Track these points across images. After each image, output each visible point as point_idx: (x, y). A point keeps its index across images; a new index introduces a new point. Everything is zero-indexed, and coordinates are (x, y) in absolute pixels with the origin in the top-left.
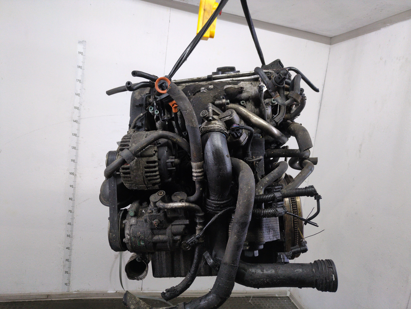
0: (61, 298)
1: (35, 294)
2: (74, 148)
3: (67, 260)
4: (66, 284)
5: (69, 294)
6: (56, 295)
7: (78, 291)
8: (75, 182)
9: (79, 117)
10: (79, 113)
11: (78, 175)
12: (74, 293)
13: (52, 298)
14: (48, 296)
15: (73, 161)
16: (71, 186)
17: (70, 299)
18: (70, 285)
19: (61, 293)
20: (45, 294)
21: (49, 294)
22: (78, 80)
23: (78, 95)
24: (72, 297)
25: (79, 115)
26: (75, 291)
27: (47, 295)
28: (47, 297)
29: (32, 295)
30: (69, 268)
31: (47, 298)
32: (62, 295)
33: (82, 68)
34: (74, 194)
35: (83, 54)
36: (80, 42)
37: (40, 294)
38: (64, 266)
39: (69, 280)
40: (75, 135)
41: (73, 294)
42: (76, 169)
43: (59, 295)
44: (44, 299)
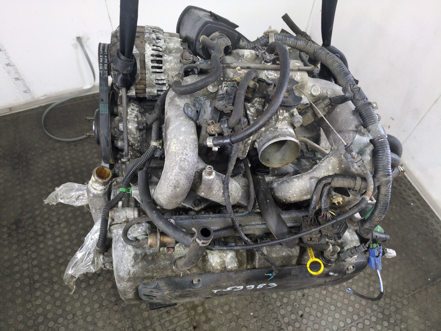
0: (27, 107)
3: (8, 65)
4: (25, 92)
5: (37, 101)
6: (20, 106)
7: (45, 95)
12: (42, 98)
13: (17, 110)
14: (10, 109)
17: (40, 105)
18: (32, 91)
19: (24, 103)
20: (5, 107)
21: (10, 106)
24: (42, 103)
27: (8, 108)
30: (17, 72)
31: (10, 111)
32: (27, 104)
38: (9, 73)
39: (25, 86)
41: (40, 100)
43: (24, 105)
44: (7, 113)
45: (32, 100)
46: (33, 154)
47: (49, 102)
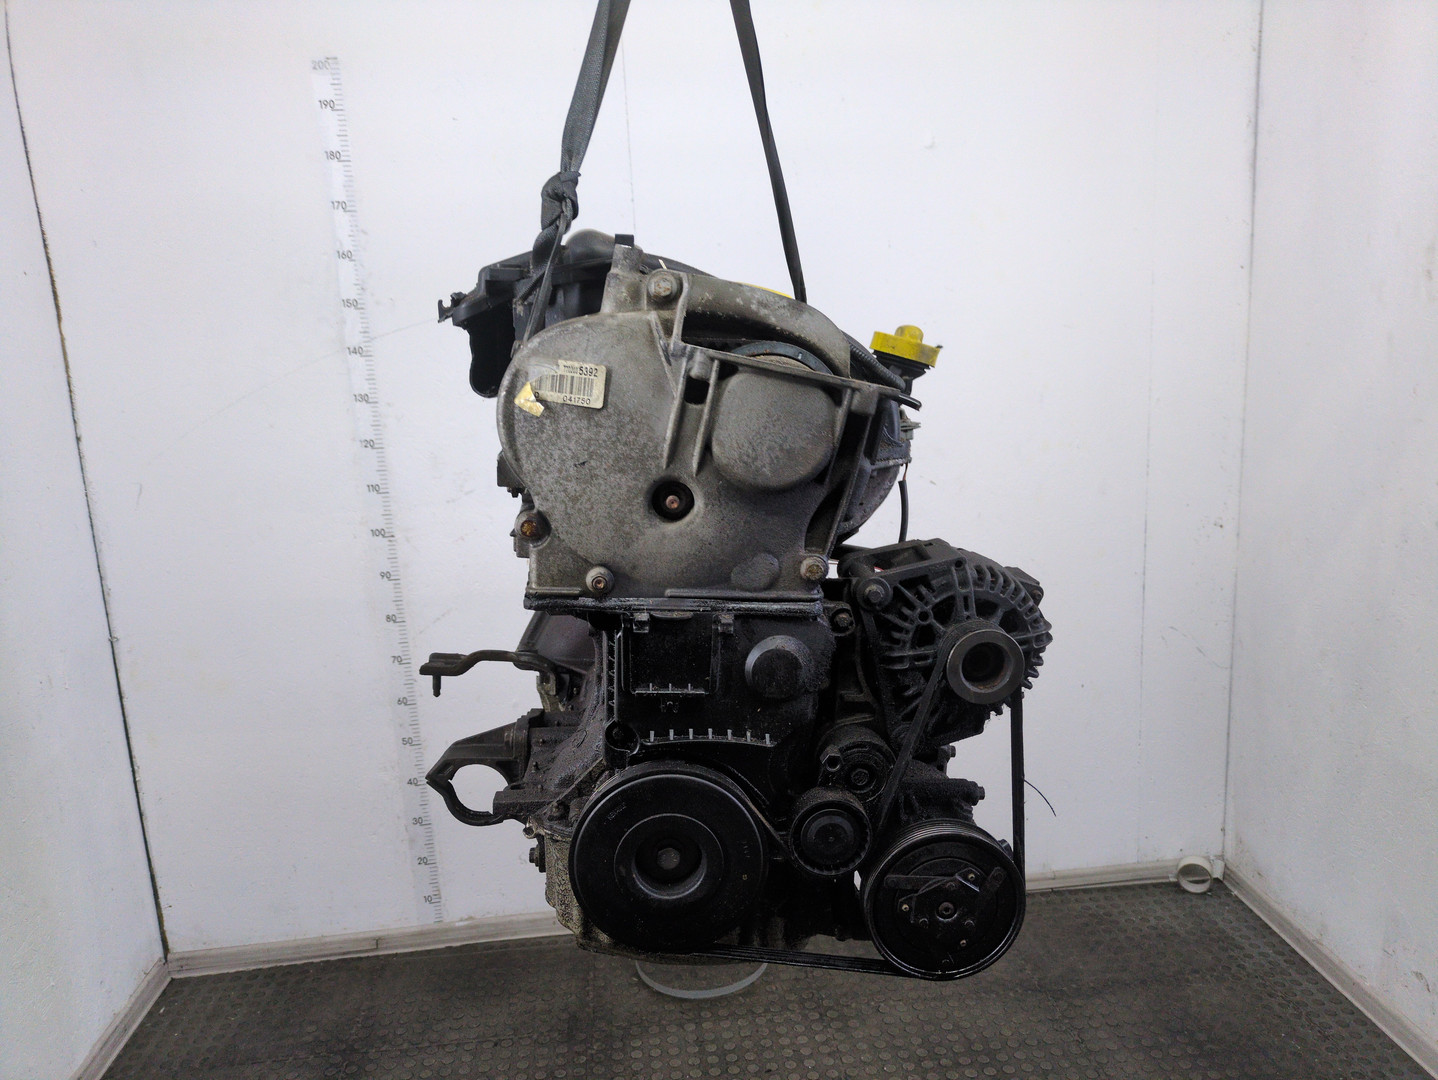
0: (419, 945)
1: (336, 939)
2: (369, 444)
3: (418, 821)
4: (428, 899)
5: (446, 931)
6: (403, 935)
7: (471, 918)
8: (393, 558)
9: (366, 335)
10: (362, 318)
11: (398, 535)
12: (457, 924)
13: (391, 948)
14: (377, 942)
15: (374, 488)
16: (385, 575)
17: (448, 945)
18: (443, 900)
19: (413, 930)
20: (367, 935)
21: (380, 934)
22: (336, 204)
23: (345, 255)
24: (457, 940)
25: (364, 325)
26: (461, 920)
27: (373, 939)
28: (377, 944)
29: (331, 943)
30: (430, 844)
31: (376, 949)
32: (421, 934)
33: (343, 158)
34: (398, 601)
35: (337, 107)
36: (317, 66)
37: (352, 937)
38: (412, 841)
39: (434, 883)
40: (364, 398)
41: (453, 930)
42: (387, 515)
43: (414, 935)
44: (367, 951)
45: (436, 926)
46: (384, 1048)
47: (472, 938)
